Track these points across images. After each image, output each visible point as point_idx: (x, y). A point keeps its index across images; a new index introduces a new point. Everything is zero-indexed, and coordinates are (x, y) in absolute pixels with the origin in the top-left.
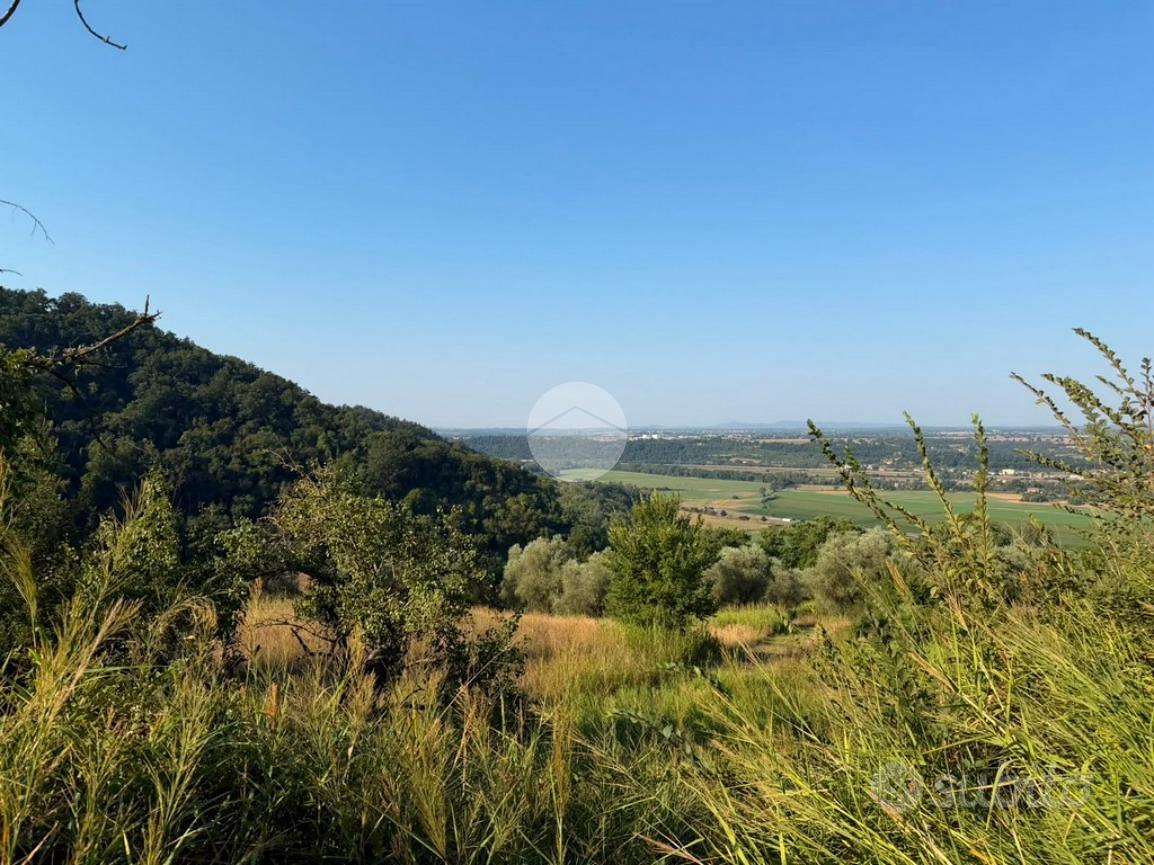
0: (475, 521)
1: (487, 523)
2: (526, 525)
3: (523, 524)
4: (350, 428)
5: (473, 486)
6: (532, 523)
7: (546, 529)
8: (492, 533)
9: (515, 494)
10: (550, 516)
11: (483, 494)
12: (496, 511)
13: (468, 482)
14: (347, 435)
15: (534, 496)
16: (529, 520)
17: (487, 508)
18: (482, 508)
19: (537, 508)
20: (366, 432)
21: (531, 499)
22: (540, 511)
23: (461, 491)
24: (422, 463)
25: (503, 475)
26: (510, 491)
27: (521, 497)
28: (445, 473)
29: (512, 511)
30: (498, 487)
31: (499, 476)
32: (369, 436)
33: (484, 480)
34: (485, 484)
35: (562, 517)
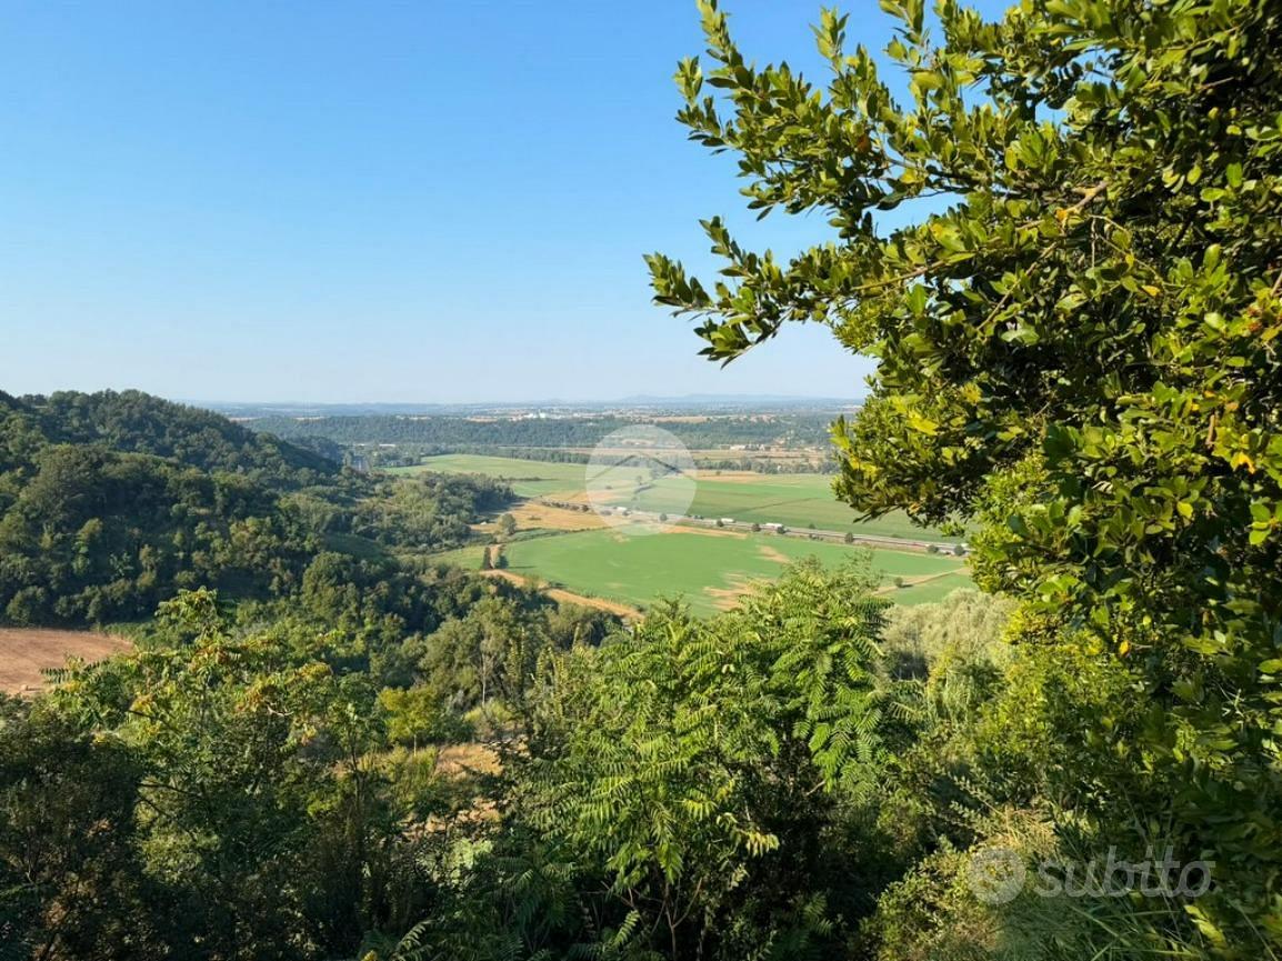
0: (181, 554)
1: (197, 556)
2: (252, 557)
3: (247, 556)
4: (16, 440)
5: (184, 512)
6: (259, 554)
7: (279, 560)
8: (201, 569)
9: (243, 517)
10: (287, 544)
11: (198, 518)
12: (212, 540)
13: (175, 507)
14: (11, 449)
15: (268, 519)
16: (257, 549)
17: (200, 537)
18: (193, 537)
19: (271, 533)
20: (38, 444)
21: (262, 523)
22: (274, 537)
23: (168, 517)
24: (113, 485)
25: (224, 495)
26: (236, 514)
27: (250, 522)
28: (145, 495)
29: (234, 539)
30: (218, 510)
31: (219, 497)
32: (42, 450)
33: (198, 502)
34: (202, 506)
35: (306, 543)
